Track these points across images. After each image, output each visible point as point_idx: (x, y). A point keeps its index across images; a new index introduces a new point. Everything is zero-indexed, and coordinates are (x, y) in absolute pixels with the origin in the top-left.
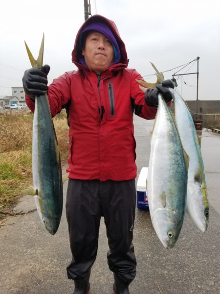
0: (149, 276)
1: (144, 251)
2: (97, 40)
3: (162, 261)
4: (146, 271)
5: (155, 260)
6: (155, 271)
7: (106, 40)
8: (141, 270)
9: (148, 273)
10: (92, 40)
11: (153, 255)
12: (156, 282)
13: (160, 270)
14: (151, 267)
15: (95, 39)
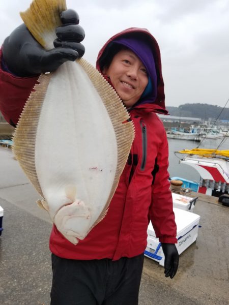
0: (29, 301)
1: (7, 283)
2: (130, 63)
3: (30, 283)
4: (23, 299)
5: (24, 286)
6: (31, 294)
7: (143, 68)
8: (18, 301)
9: (26, 300)
10: (124, 61)
11: (19, 282)
12: (39, 302)
13: (34, 291)
14: (24, 293)
15: (127, 61)
